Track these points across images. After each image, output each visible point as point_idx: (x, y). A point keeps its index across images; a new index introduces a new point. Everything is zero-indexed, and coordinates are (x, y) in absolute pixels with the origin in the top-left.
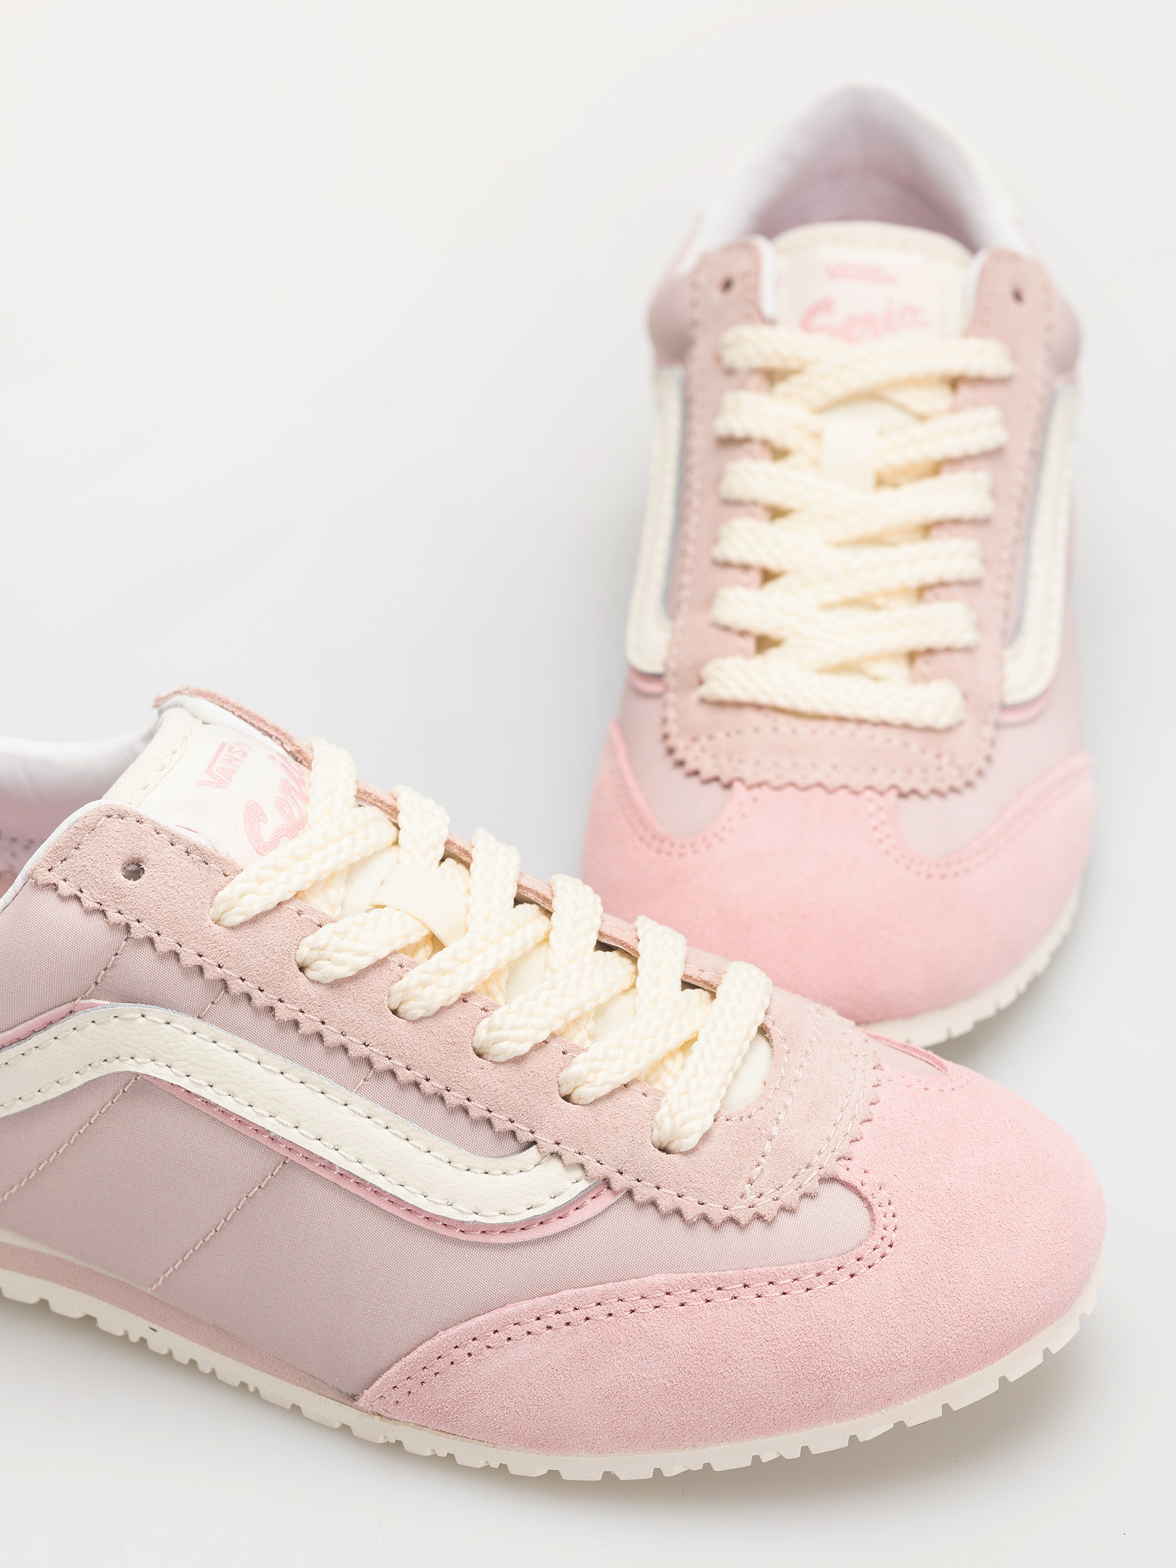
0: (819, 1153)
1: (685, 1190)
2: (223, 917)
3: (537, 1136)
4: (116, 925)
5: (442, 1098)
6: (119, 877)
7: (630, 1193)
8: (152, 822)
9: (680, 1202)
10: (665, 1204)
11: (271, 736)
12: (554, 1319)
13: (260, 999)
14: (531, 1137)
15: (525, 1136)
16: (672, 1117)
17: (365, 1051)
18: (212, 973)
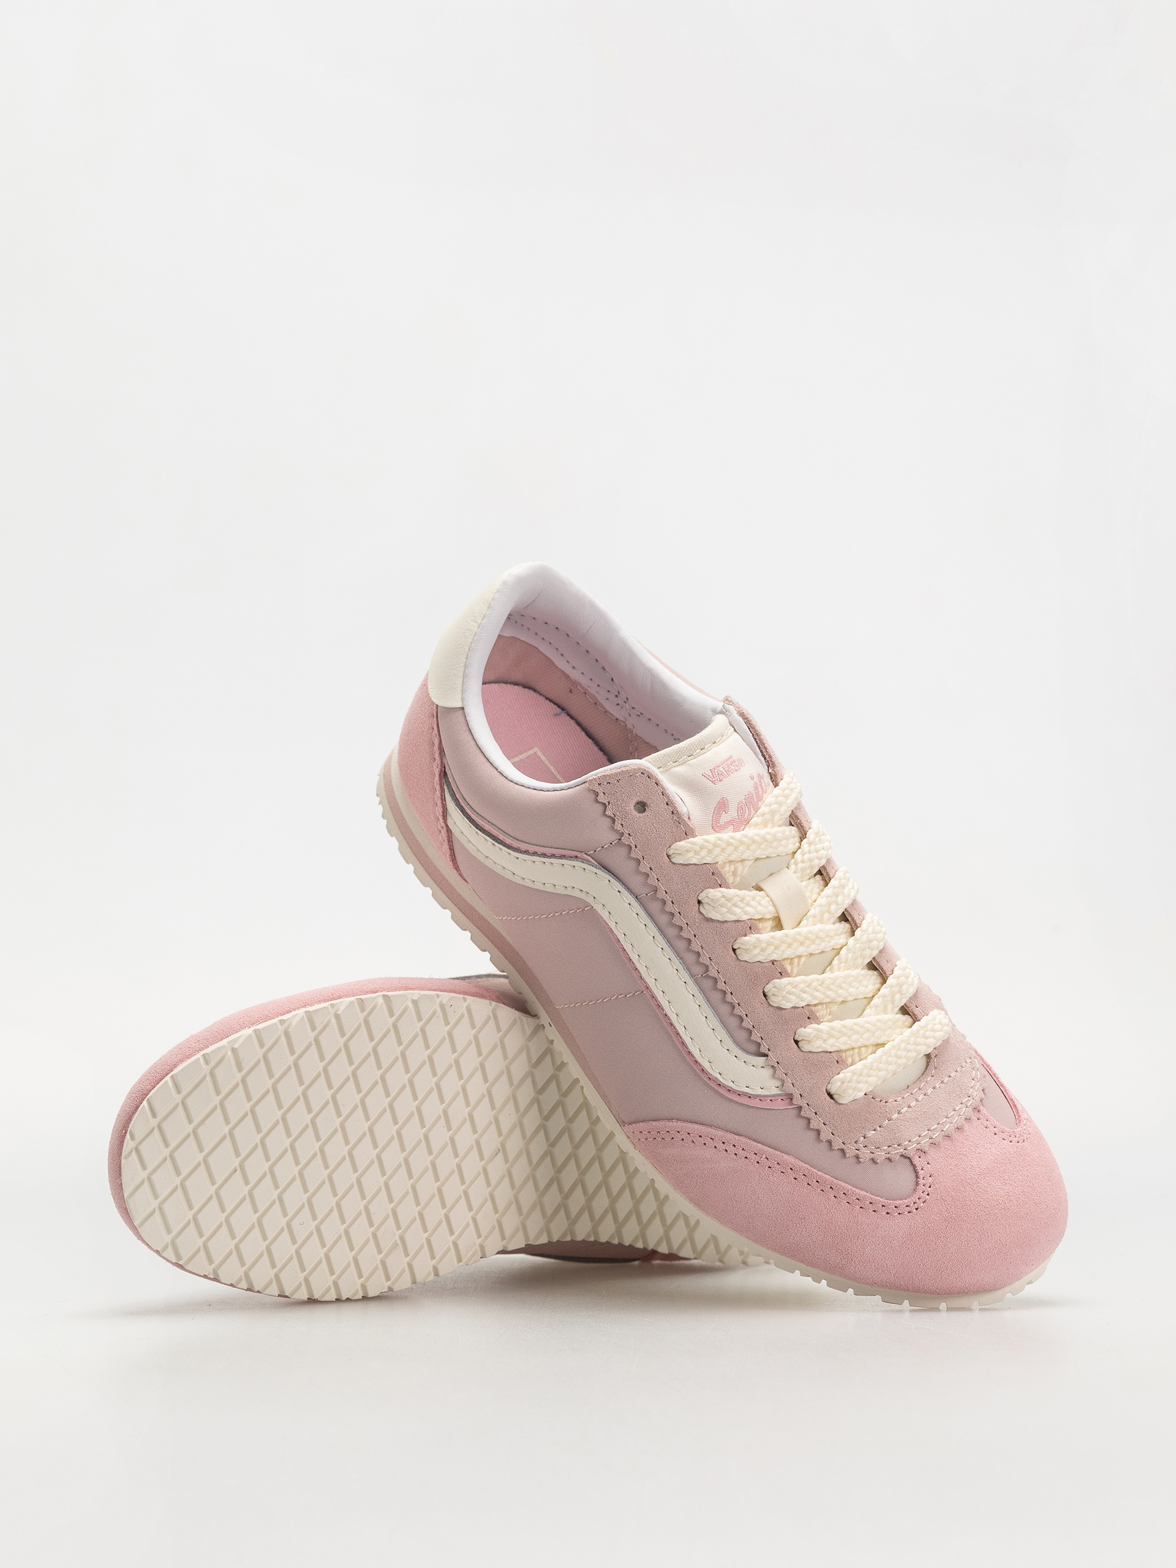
0: (910, 1141)
1: (828, 1123)
2: (673, 856)
3: (770, 1053)
4: (617, 831)
5: (734, 1007)
6: (631, 807)
7: (800, 1108)
8: (663, 788)
9: (823, 1128)
10: (814, 1124)
11: (765, 759)
12: (731, 1149)
13: (669, 908)
14: (766, 1052)
15: (763, 1050)
16: (843, 1083)
17: (708, 962)
18: (652, 881)
